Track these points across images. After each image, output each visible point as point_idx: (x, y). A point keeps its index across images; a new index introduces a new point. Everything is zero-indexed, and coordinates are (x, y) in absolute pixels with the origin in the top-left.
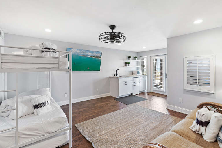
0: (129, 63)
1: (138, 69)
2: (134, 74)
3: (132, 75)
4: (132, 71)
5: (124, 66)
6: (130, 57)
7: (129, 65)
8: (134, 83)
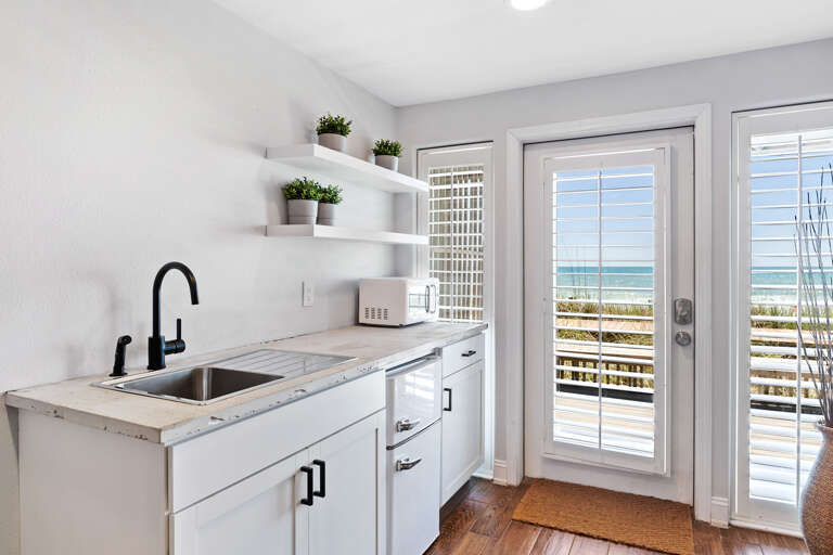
0: (328, 197)
1: (399, 262)
2: (370, 312)
3: (357, 323)
4: (355, 290)
5: (265, 231)
6: (332, 129)
7: (322, 219)
8: (399, 437)
